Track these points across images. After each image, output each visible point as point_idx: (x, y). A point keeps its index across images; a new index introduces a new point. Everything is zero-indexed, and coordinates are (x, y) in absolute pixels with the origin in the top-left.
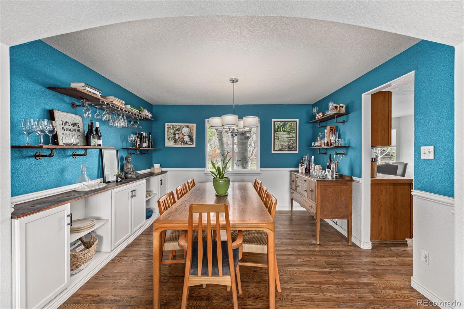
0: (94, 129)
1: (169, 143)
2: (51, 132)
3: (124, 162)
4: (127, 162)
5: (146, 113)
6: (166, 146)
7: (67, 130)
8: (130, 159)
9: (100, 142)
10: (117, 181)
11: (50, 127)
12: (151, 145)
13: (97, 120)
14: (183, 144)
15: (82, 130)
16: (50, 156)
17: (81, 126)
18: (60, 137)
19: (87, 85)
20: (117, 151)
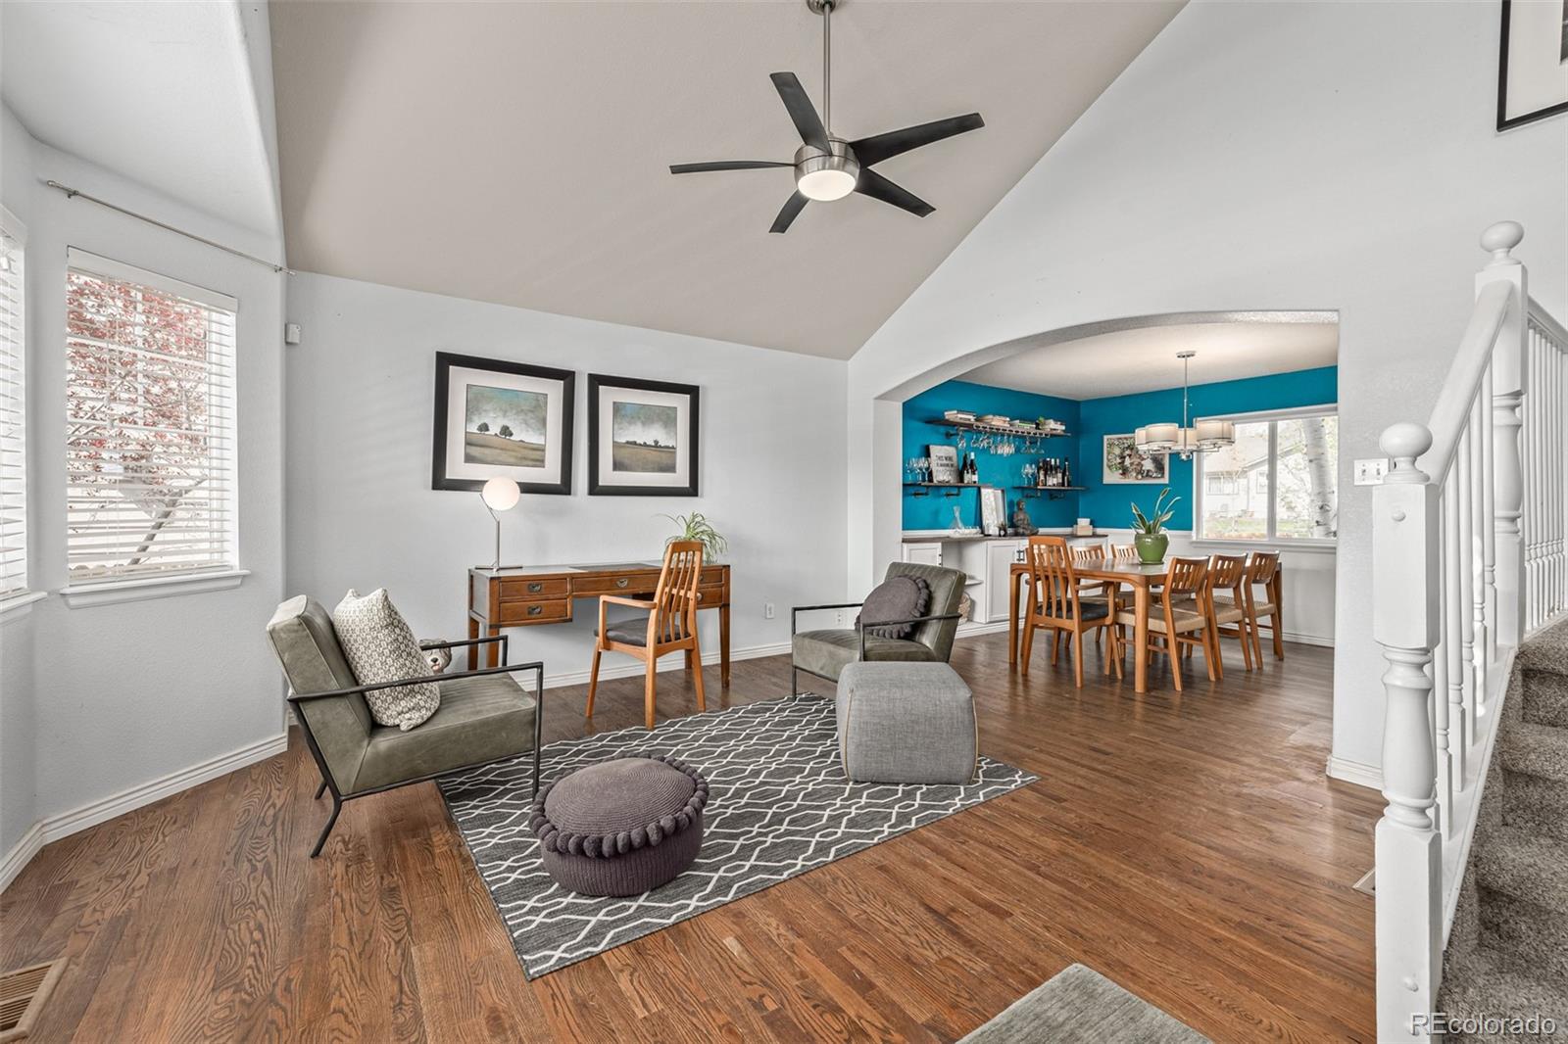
0: (969, 462)
1: (1111, 477)
2: (927, 469)
3: (1016, 509)
4: (1020, 509)
5: (1053, 426)
6: (1104, 482)
7: (941, 465)
8: (1023, 505)
9: (975, 478)
10: (1000, 535)
11: (926, 465)
12: (1069, 482)
13: (973, 449)
14: (1140, 477)
15: (956, 465)
16: (926, 494)
17: (955, 459)
18: (934, 474)
19: (960, 411)
20: (1003, 491)
